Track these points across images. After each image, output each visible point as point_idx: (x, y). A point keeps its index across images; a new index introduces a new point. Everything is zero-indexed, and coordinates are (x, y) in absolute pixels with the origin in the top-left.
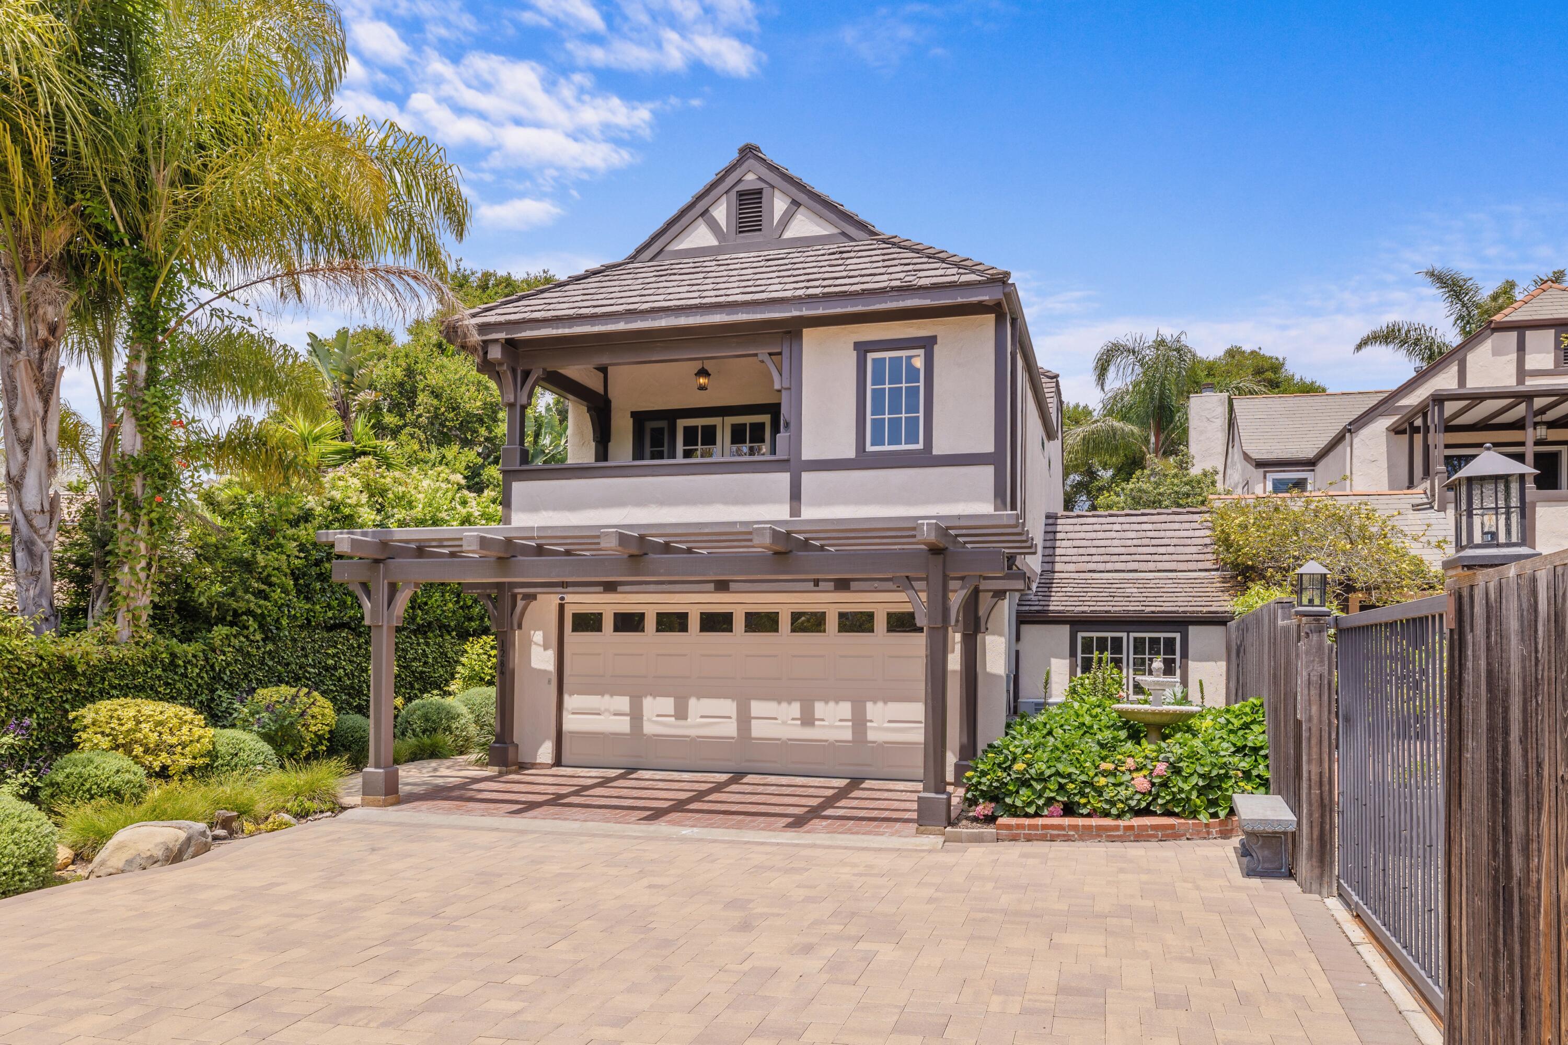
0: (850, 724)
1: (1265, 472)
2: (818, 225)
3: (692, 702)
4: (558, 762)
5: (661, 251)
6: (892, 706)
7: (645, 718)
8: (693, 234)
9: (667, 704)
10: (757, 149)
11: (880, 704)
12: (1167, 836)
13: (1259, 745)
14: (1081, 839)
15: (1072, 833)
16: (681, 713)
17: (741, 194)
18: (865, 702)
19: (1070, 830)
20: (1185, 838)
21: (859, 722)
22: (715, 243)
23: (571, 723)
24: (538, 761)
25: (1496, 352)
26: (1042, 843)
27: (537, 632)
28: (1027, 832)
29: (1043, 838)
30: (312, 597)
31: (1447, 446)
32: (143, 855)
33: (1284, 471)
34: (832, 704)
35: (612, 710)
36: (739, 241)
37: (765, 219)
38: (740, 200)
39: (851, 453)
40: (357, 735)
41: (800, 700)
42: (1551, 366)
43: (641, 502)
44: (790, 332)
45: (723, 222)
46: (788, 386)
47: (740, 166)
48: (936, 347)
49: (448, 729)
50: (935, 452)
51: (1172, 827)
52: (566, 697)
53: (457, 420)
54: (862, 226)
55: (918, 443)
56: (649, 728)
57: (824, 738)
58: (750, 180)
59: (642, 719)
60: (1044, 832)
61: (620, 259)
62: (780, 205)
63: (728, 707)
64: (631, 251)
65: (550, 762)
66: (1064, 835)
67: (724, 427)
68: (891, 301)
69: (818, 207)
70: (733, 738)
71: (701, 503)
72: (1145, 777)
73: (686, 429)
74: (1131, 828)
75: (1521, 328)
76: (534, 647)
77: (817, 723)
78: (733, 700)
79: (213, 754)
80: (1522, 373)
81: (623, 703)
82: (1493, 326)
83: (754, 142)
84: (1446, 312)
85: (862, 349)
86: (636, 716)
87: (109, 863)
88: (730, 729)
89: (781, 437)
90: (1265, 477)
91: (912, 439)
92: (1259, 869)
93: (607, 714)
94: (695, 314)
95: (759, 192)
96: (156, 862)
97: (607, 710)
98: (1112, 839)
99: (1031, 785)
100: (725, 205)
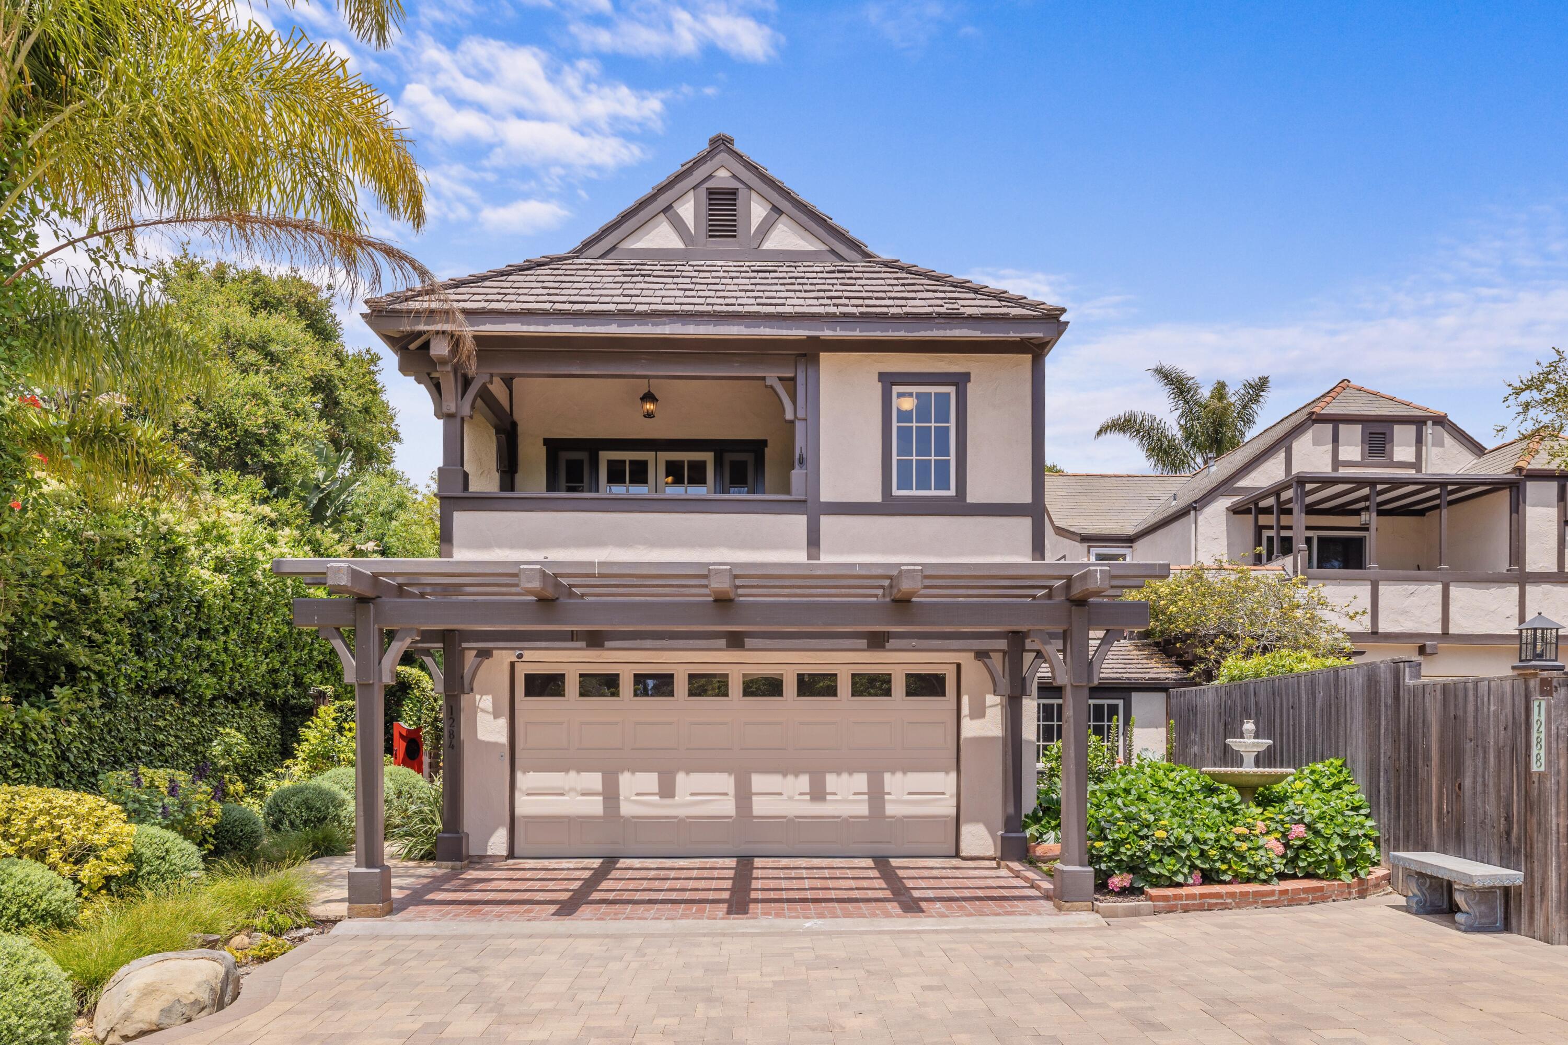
0: (866, 797)
1: (1089, 547)
2: (803, 238)
3: (681, 778)
4: (511, 855)
5: (614, 248)
6: (911, 776)
7: (621, 798)
8: (654, 232)
9: (650, 781)
10: (731, 141)
11: (899, 775)
12: (1317, 898)
13: (1357, 804)
14: (1238, 906)
15: (1229, 901)
16: (667, 790)
17: (711, 192)
18: (883, 773)
19: (1227, 897)
20: (1331, 900)
21: (876, 795)
22: (680, 245)
23: (525, 806)
24: (489, 853)
25: (1316, 442)
26: (1199, 913)
27: (484, 697)
28: (1184, 902)
29: (1200, 908)
30: (144, 651)
31: (1308, 528)
32: (185, 1001)
33: (1106, 547)
34: (845, 776)
35: (579, 789)
36: (709, 247)
37: (740, 223)
38: (710, 199)
39: (877, 498)
40: (248, 829)
41: (810, 773)
42: (1358, 458)
43: (625, 542)
44: (805, 355)
45: (690, 222)
46: (803, 416)
47: (711, 159)
48: (969, 385)
49: (337, 818)
50: (970, 500)
51: (1321, 889)
52: (519, 775)
53: (233, 439)
54: (855, 245)
55: (949, 489)
56: (626, 809)
57: (837, 814)
58: (722, 177)
59: (618, 798)
60: (1202, 901)
61: (562, 251)
62: (758, 211)
63: (725, 782)
64: (576, 243)
65: (505, 853)
66: (1222, 904)
67: (657, 461)
68: (938, 329)
69: (804, 218)
70: (730, 817)
71: (701, 546)
72: (1277, 839)
73: (610, 463)
74: (1285, 892)
75: (1336, 421)
76: (480, 715)
77: (828, 797)
78: (730, 774)
79: (135, 858)
80: (1336, 463)
81: (594, 780)
82: (1314, 417)
83: (728, 133)
84: (1172, 406)
85: (888, 380)
86: (611, 795)
87: (136, 1016)
88: (727, 807)
89: (797, 474)
90: (1089, 552)
91: (943, 483)
92: (1476, 924)
93: (572, 794)
94: (708, 323)
95: (734, 192)
96: (203, 1009)
97: (572, 790)
98: (1267, 905)
99: (1175, 852)
100: (692, 202)
